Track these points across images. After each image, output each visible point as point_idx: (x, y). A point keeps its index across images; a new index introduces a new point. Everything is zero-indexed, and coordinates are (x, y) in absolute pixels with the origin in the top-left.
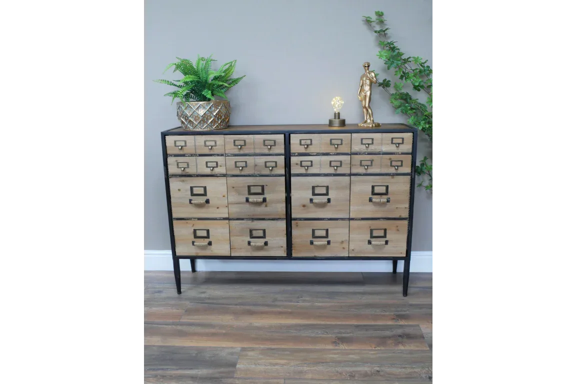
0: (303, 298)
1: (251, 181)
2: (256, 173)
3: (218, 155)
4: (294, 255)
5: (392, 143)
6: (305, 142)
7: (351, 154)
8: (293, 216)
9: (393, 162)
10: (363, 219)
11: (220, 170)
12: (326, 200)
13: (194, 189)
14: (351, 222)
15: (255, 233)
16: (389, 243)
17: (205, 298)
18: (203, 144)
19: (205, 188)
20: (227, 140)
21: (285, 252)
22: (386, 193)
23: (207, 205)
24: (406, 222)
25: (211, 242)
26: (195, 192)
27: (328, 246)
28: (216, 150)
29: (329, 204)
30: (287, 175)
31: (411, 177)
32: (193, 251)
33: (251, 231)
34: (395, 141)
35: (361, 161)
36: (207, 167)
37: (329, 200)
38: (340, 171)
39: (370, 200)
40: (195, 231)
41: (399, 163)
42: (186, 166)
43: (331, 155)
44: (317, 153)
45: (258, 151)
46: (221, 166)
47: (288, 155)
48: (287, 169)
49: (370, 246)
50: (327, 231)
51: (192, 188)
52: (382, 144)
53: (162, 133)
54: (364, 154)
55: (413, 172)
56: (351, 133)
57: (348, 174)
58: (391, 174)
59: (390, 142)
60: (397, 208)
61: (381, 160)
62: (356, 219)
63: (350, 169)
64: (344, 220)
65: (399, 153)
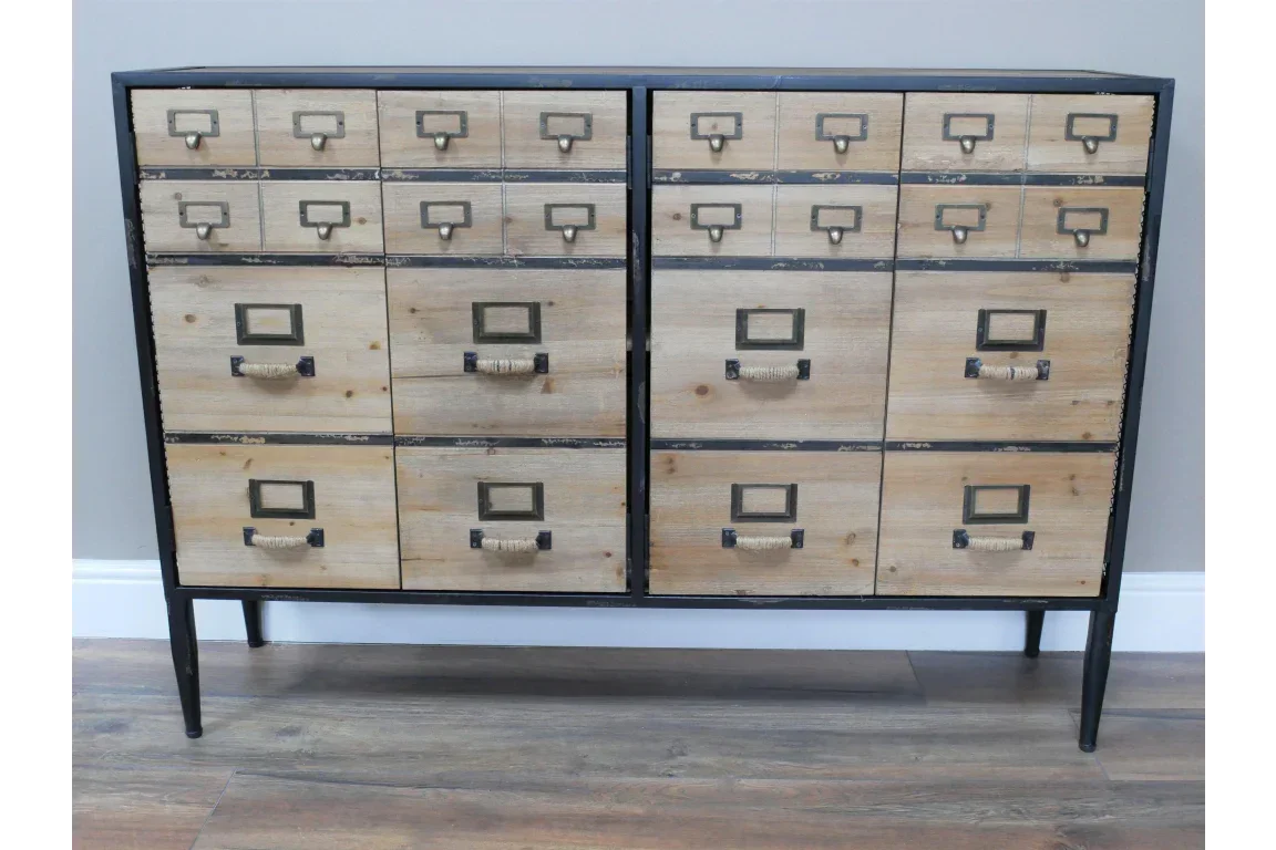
1: (486, 284)
2: (510, 251)
3: (351, 175)
4: (656, 587)
5: (1071, 137)
6: (715, 127)
7: (901, 179)
8: (659, 430)
9: (1067, 215)
10: (938, 446)
11: (359, 238)
12: (793, 369)
13: (253, 314)
14: (892, 458)
15: (500, 500)
16: (1037, 542)
18: (290, 125)
19: (297, 311)
20: (391, 111)
21: (619, 573)
22: (1036, 343)
23: (302, 381)
24: (1108, 461)
25: (322, 531)
26: (254, 328)
27: (796, 553)
28: (344, 154)
29: (803, 384)
30: (637, 262)
31: (1139, 279)
33: (484, 490)
34: (1081, 127)
35: (940, 209)
36: (305, 224)
37: (804, 369)
38: (852, 248)
40: (255, 487)
41: (1093, 222)
42: (219, 221)
43: (818, 181)
44: (763, 173)
45: (516, 160)
46: (362, 221)
47: (640, 177)
48: (635, 236)
49: (961, 553)
50: (792, 492)
51: (241, 312)
52: (1027, 139)
53: (118, 79)
54: (954, 180)
55: (1147, 258)
56: (904, 92)
57: (885, 262)
58: (1058, 263)
59: (1063, 131)
60: (1075, 403)
61: (1021, 206)
62: (909, 445)
63: (892, 240)
64: (861, 451)
65: (1093, 177)
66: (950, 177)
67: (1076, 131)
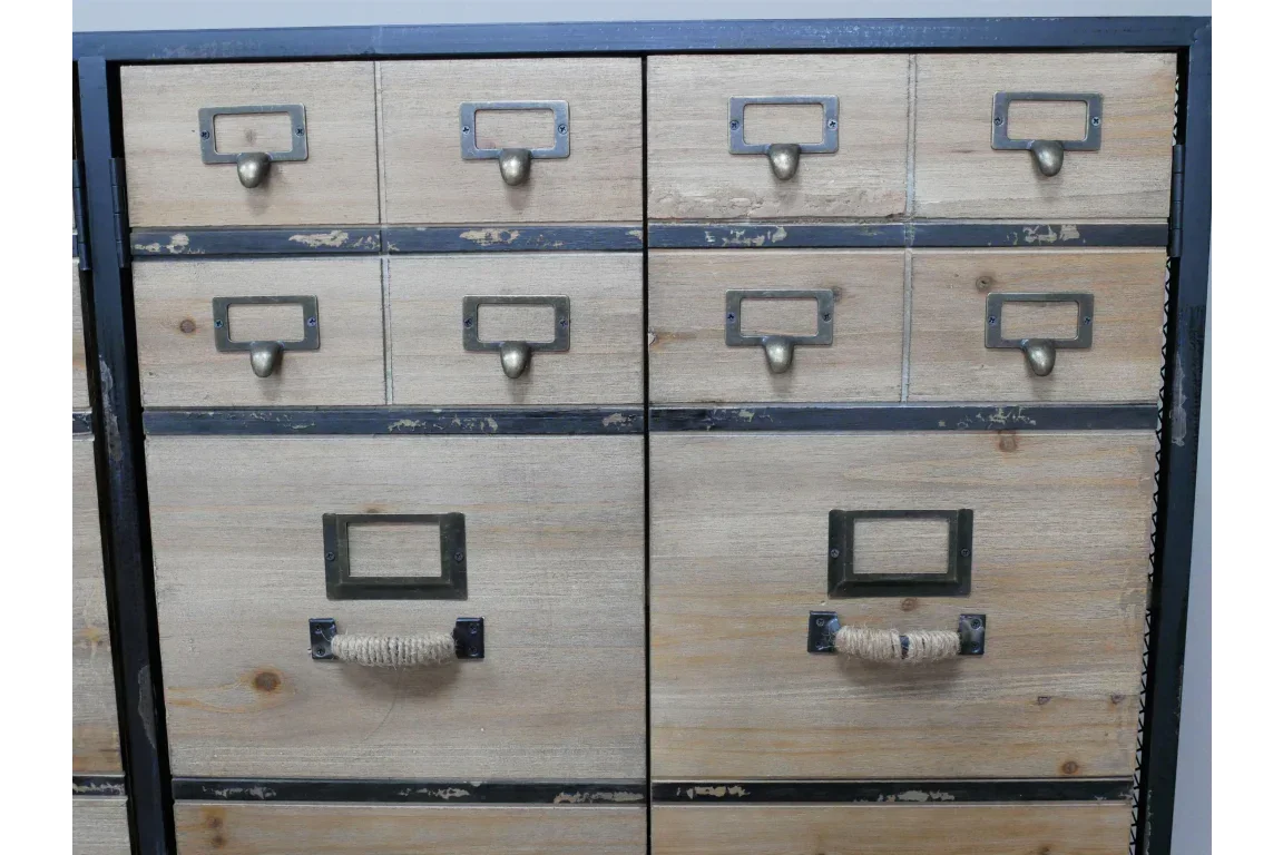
5: (1004, 145)
6: (250, 137)
7: (648, 239)
8: (186, 760)
9: (1008, 309)
10: (759, 792)
12: (444, 638)
14: (665, 813)
22: (954, 580)
24: (1118, 817)
29: (469, 668)
30: (112, 420)
31: (1165, 440)
34: (1028, 124)
35: (735, 302)
37: (469, 640)
38: (554, 386)
39: (820, 636)
41: (1063, 323)
43: (471, 248)
44: (355, 232)
47: (114, 252)
48: (104, 367)
52: (911, 149)
54: (760, 240)
55: (1180, 397)
56: (643, 55)
57: (625, 414)
58: (992, 411)
59: (984, 132)
60: (1043, 700)
61: (907, 289)
62: (700, 791)
63: (639, 368)
64: (599, 801)
65: (1057, 229)
66: (751, 233)
67: (1016, 132)
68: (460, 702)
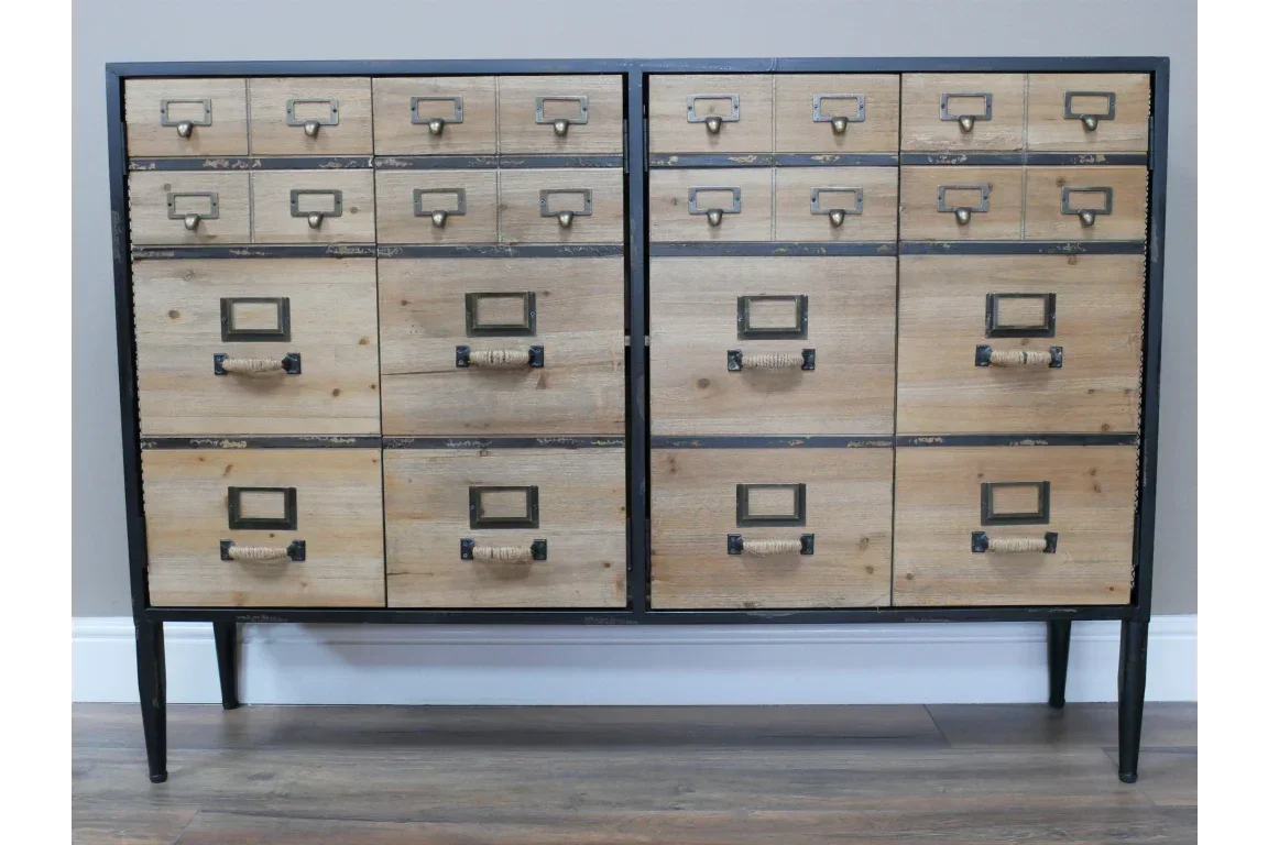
0: (699, 794)
1: (479, 273)
2: (506, 239)
3: (344, 163)
4: (659, 600)
5: (1070, 116)
6: (712, 110)
7: (901, 161)
8: (659, 427)
9: (1072, 195)
10: (952, 441)
11: (352, 227)
12: (800, 358)
13: (238, 309)
14: (904, 454)
15: (493, 506)
16: (1059, 545)
17: (270, 796)
18: (283, 113)
19: (284, 307)
20: (384, 99)
21: (619, 584)
22: (1046, 330)
23: (289, 380)
24: (1130, 454)
25: (303, 544)
26: (240, 324)
27: (806, 559)
28: (339, 142)
29: (807, 374)
30: (635, 249)
31: (1148, 261)
32: (222, 586)
33: (475, 495)
34: (1081, 106)
35: (942, 191)
36: (296, 214)
37: (808, 358)
38: (853, 232)
40: (234, 495)
41: (1098, 202)
42: (207, 212)
43: (816, 164)
44: (760, 156)
45: (512, 145)
46: (354, 210)
47: (637, 163)
48: (632, 222)
49: (982, 557)
50: (800, 492)
51: (226, 306)
52: (1026, 119)
53: (111, 68)
54: (954, 161)
55: (1155, 238)
56: (900, 73)
57: (888, 245)
58: (1065, 245)
59: (1061, 110)
60: (1091, 391)
61: (1024, 186)
62: (921, 440)
63: (895, 223)
64: (870, 446)
65: (1094, 156)
66: (950, 158)
67: (1075, 110)
68: (802, 394)
